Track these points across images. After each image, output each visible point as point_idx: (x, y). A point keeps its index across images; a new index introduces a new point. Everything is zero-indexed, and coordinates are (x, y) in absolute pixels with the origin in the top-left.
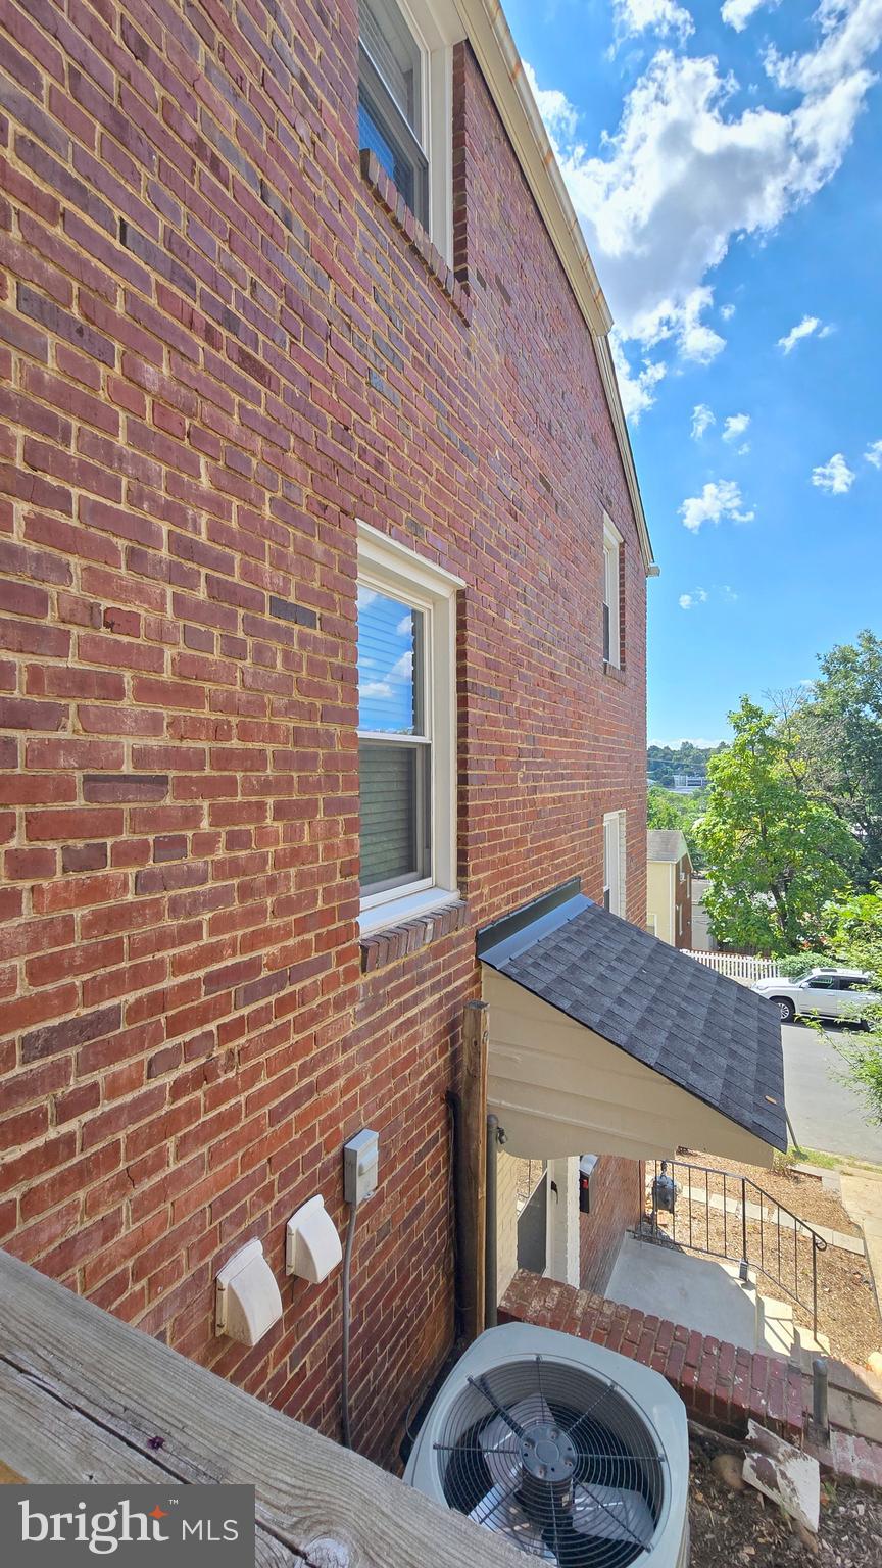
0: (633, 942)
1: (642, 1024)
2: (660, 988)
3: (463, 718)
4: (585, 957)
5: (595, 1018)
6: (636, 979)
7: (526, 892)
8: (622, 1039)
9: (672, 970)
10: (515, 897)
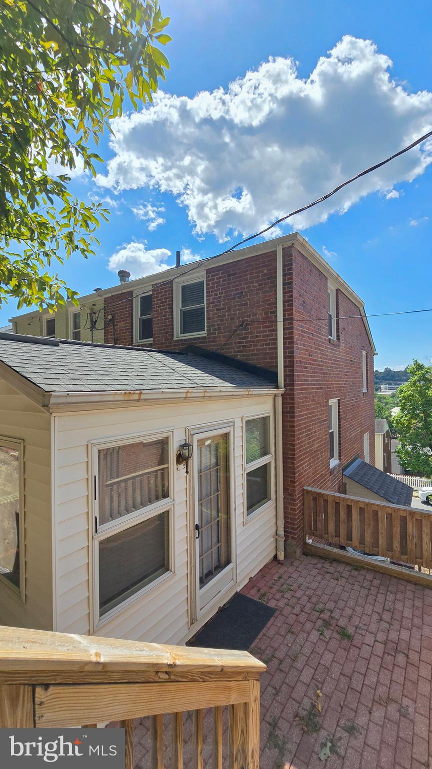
0: (375, 471)
1: (379, 489)
2: (382, 482)
3: (339, 425)
4: (364, 475)
5: (369, 487)
6: (376, 480)
7: (349, 459)
8: (375, 491)
9: (385, 478)
10: (347, 461)
